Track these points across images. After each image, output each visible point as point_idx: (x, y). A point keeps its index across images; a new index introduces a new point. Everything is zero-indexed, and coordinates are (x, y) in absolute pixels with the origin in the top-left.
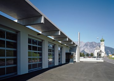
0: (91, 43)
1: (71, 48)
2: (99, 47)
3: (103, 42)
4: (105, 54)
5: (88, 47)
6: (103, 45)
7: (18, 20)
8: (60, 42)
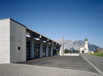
0: (79, 41)
1: (57, 47)
2: (83, 45)
3: (86, 41)
4: (88, 51)
5: (77, 45)
6: (87, 43)
7: (30, 36)
8: (50, 43)
